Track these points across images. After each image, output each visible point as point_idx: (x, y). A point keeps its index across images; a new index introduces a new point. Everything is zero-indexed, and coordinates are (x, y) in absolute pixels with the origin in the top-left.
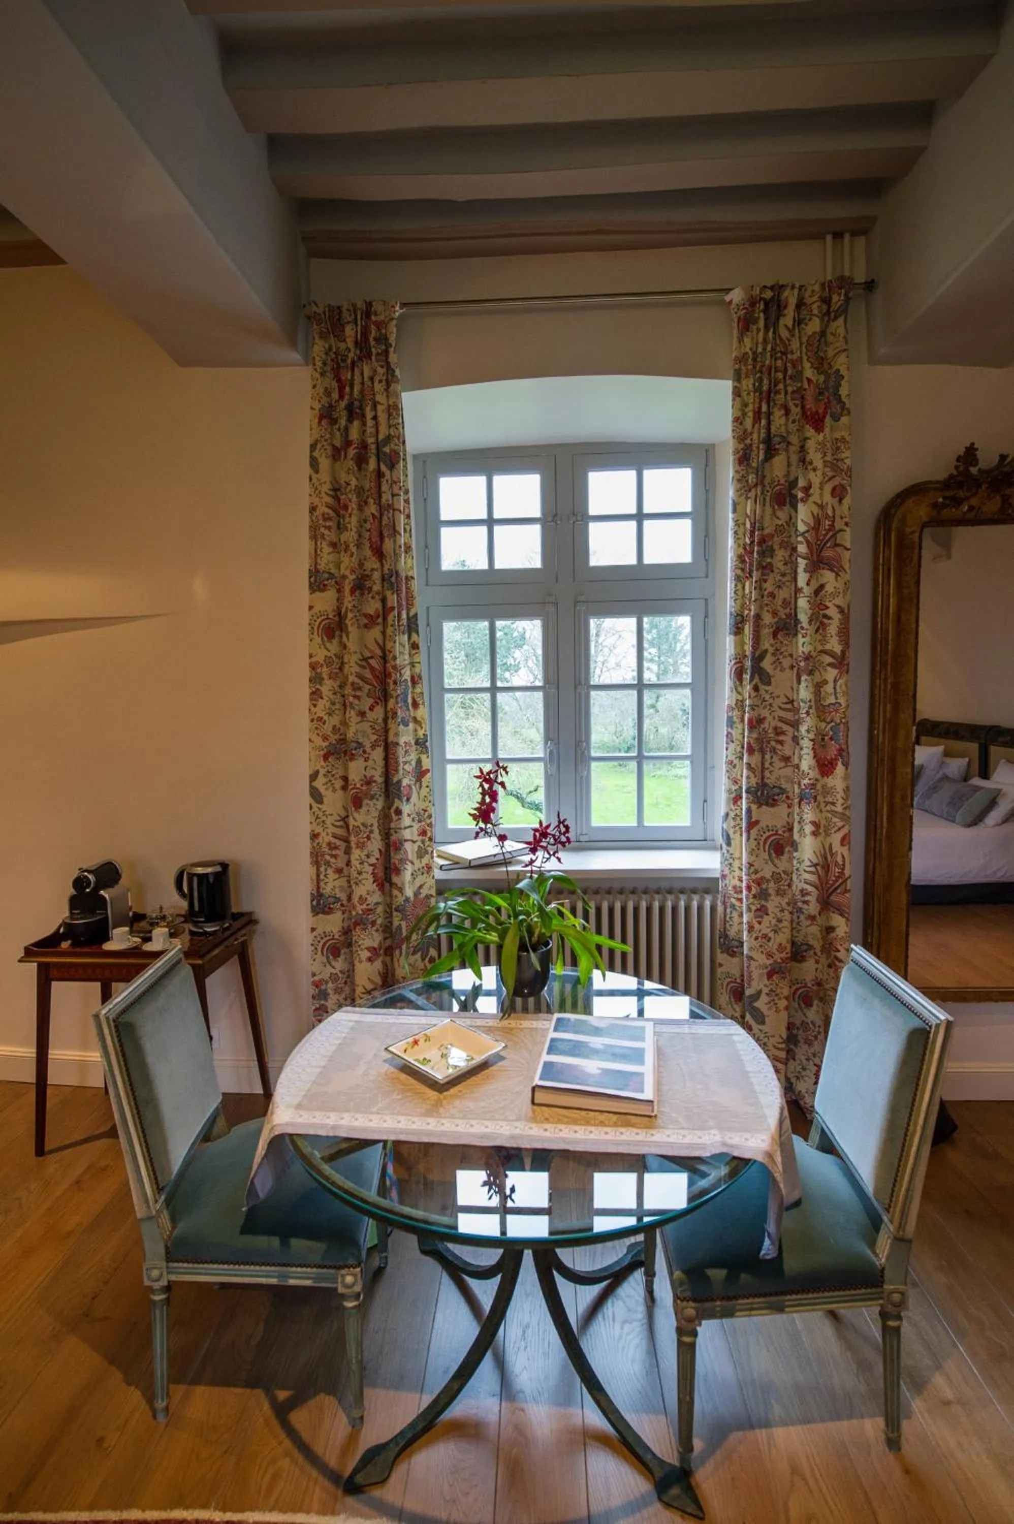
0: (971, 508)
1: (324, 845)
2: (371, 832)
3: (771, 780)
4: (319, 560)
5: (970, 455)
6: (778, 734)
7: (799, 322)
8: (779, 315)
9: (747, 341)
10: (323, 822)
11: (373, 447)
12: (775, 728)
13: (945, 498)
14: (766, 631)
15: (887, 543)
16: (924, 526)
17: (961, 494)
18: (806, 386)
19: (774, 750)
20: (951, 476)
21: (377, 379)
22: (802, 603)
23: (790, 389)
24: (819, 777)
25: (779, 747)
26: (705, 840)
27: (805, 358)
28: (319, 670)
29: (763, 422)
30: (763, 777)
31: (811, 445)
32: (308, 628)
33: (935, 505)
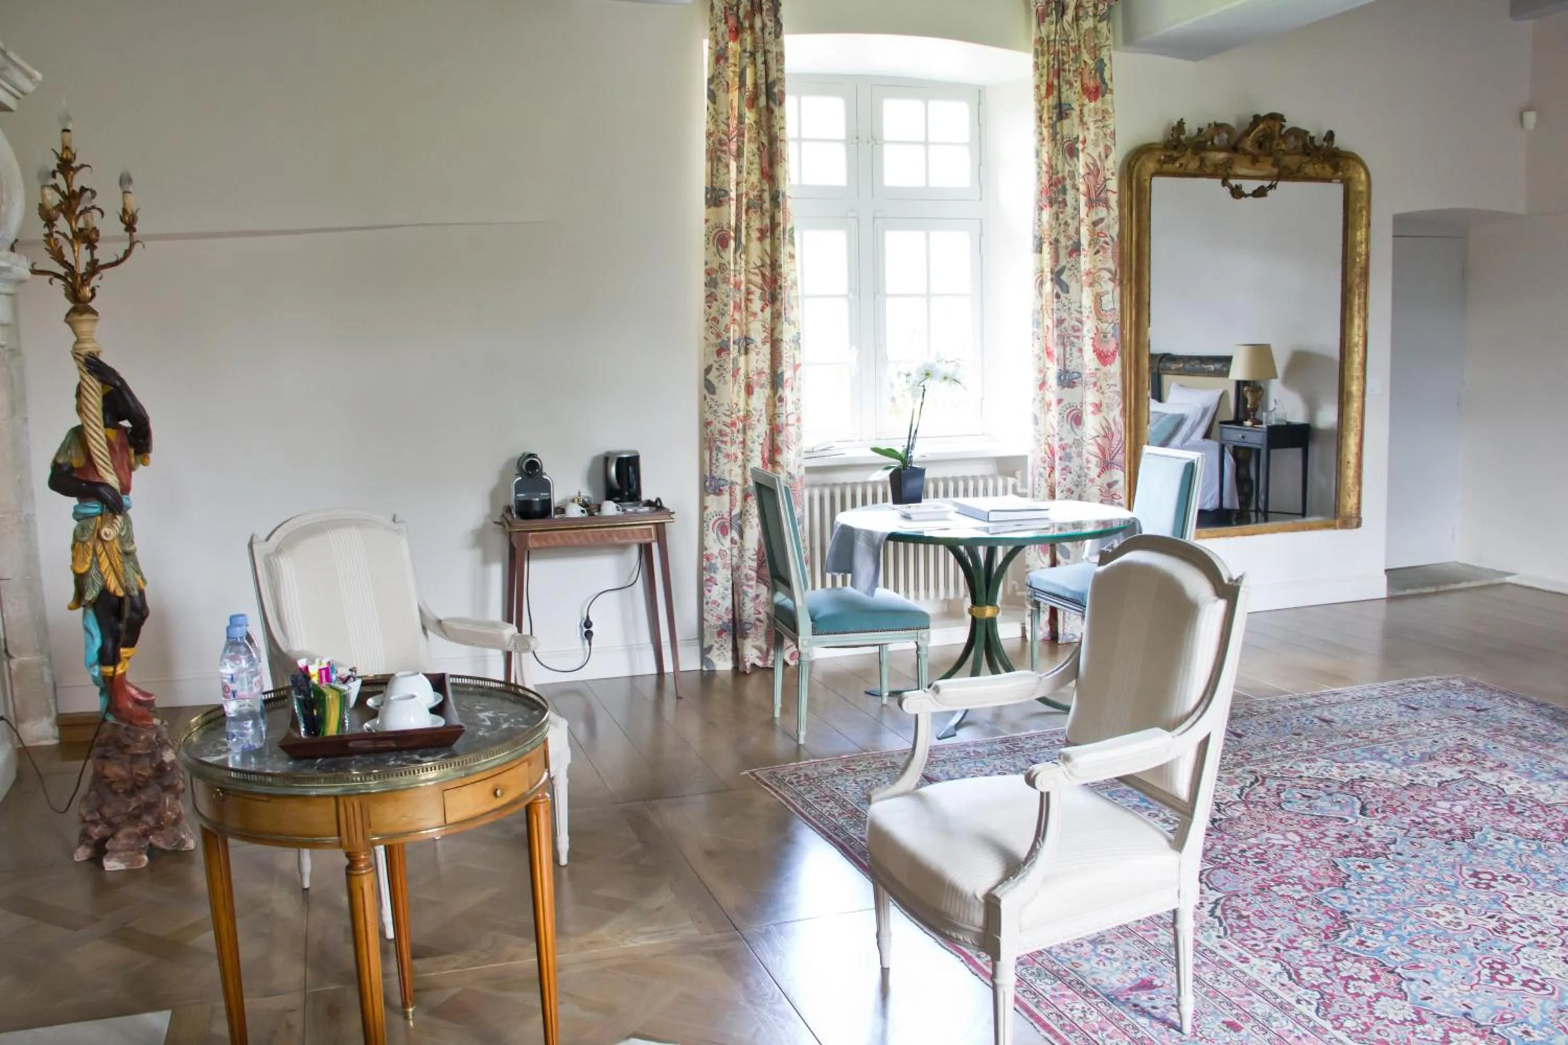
0: (1181, 165)
1: (716, 432)
2: (761, 415)
3: (1071, 367)
4: (715, 179)
5: (1181, 126)
6: (1075, 331)
7: (1077, 18)
8: (1063, 13)
9: (1044, 29)
10: (715, 411)
11: (763, 87)
12: (1073, 327)
13: (1166, 156)
14: (1063, 252)
15: (1130, 188)
16: (1153, 175)
17: (1175, 154)
18: (1083, 66)
19: (1072, 344)
20: (1169, 141)
21: (767, 31)
22: (1084, 231)
23: (1072, 69)
24: (1100, 366)
25: (1076, 340)
26: (983, 434)
27: (1082, 46)
28: (714, 276)
29: (1055, 93)
30: (1065, 365)
31: (1086, 110)
32: (704, 238)
33: (1159, 161)
